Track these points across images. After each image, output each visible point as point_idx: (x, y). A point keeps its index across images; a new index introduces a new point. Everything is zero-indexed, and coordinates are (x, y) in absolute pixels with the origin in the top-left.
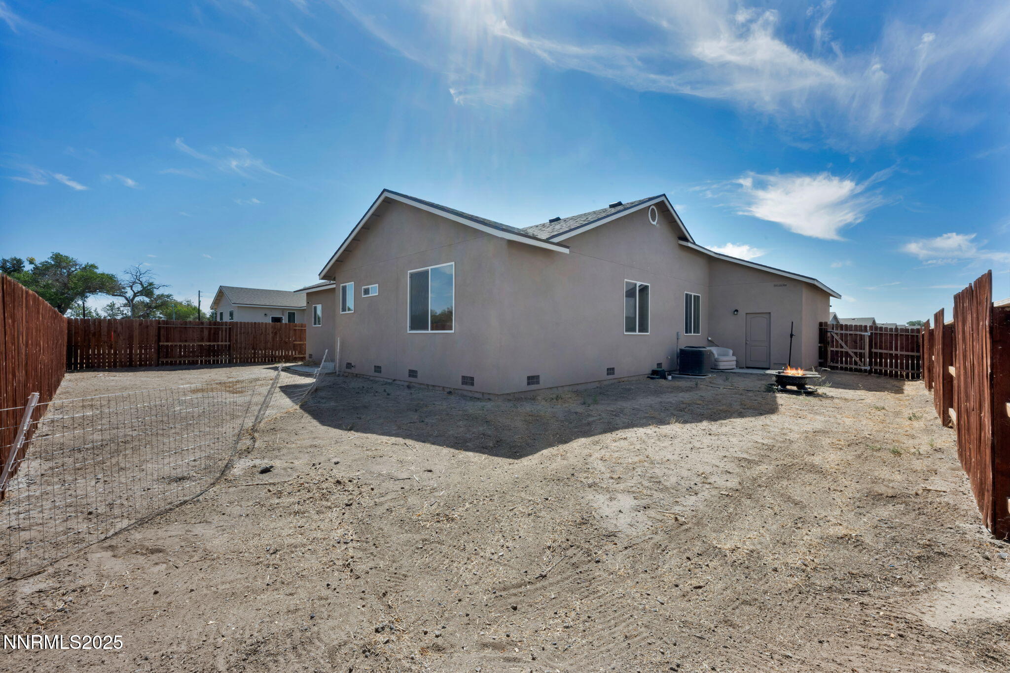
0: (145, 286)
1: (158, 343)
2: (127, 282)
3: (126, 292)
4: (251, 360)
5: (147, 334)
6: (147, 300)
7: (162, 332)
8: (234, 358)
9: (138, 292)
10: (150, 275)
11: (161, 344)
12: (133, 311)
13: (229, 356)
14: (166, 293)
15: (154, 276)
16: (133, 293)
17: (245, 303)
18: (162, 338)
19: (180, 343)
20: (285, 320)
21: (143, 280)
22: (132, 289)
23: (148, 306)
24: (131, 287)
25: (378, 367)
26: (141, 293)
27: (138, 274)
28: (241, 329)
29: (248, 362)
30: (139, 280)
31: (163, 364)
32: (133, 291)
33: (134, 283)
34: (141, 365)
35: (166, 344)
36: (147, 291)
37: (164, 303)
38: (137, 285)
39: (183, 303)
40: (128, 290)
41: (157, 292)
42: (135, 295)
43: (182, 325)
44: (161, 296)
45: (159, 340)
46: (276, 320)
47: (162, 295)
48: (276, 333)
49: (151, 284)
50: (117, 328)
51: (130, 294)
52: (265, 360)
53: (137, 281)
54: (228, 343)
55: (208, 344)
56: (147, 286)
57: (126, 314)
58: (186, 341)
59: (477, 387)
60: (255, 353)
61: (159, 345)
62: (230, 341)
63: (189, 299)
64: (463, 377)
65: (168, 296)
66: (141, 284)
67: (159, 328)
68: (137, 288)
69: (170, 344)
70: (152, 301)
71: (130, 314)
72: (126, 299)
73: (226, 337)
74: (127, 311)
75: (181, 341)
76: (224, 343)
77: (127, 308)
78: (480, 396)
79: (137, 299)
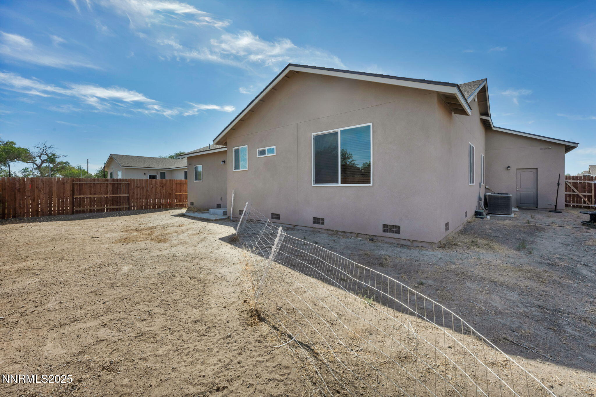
0: (49, 156)
1: (73, 196)
2: (37, 154)
3: (36, 160)
4: (145, 207)
5: (64, 189)
6: (51, 165)
7: (76, 187)
8: (132, 206)
9: (45, 160)
10: (53, 149)
11: (75, 196)
12: (41, 173)
13: (129, 205)
14: (64, 161)
15: (55, 150)
16: (41, 161)
17: (130, 166)
18: (76, 192)
19: (90, 196)
20: (159, 178)
21: (48, 152)
22: (40, 158)
23: (53, 170)
24: (40, 157)
25: (276, 214)
26: (46, 161)
27: (45, 148)
28: (137, 184)
29: (142, 209)
30: (45, 152)
31: (77, 212)
32: (41, 159)
33: (42, 154)
34: (59, 214)
35: (79, 196)
36: (52, 159)
37: (63, 167)
38: (43, 155)
39: (75, 168)
40: (38, 159)
41: (58, 160)
42: (43, 162)
43: (91, 181)
44: (60, 163)
45: (73, 194)
46: (153, 177)
47: (62, 162)
48: (163, 187)
49: (54, 155)
50: (38, 185)
51: (39, 161)
52: (155, 207)
53: (44, 153)
54: (127, 195)
55: (112, 195)
56: (51, 156)
57: (36, 175)
58: (95, 194)
59: (403, 235)
60: (147, 202)
61: (73, 198)
62: (129, 193)
63: (79, 165)
64: (384, 226)
65: (66, 163)
66: (47, 154)
67: (73, 184)
68: (44, 157)
69: (82, 196)
70: (55, 166)
71: (39, 174)
72: (36, 165)
73: (125, 190)
74: (37, 173)
75: (91, 194)
76: (124, 195)
77: (36, 171)
78: (409, 243)
79: (44, 165)
